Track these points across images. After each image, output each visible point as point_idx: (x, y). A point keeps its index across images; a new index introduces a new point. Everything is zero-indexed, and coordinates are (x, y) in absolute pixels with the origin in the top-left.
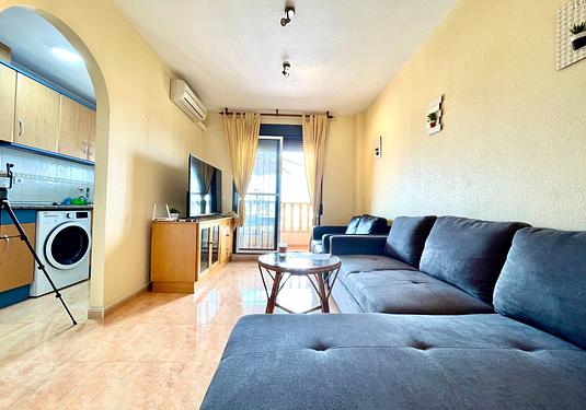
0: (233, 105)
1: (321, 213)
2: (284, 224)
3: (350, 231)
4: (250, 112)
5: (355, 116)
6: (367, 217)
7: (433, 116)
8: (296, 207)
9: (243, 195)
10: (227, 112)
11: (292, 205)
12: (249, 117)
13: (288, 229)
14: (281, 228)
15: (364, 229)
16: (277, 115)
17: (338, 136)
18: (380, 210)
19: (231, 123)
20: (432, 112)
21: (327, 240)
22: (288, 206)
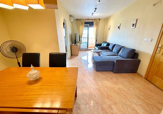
0: (78, 18)
1: (97, 41)
2: (89, 43)
3: (102, 45)
4: (82, 19)
5: (105, 19)
6: (106, 42)
7: (119, 27)
8: (92, 38)
9: (81, 38)
10: (77, 20)
11: (91, 38)
12: (82, 20)
13: (90, 43)
14: (89, 44)
15: (105, 45)
16: (88, 20)
17: (101, 24)
18: (108, 41)
19: (78, 22)
20: (118, 26)
21: (99, 47)
22: (90, 39)
